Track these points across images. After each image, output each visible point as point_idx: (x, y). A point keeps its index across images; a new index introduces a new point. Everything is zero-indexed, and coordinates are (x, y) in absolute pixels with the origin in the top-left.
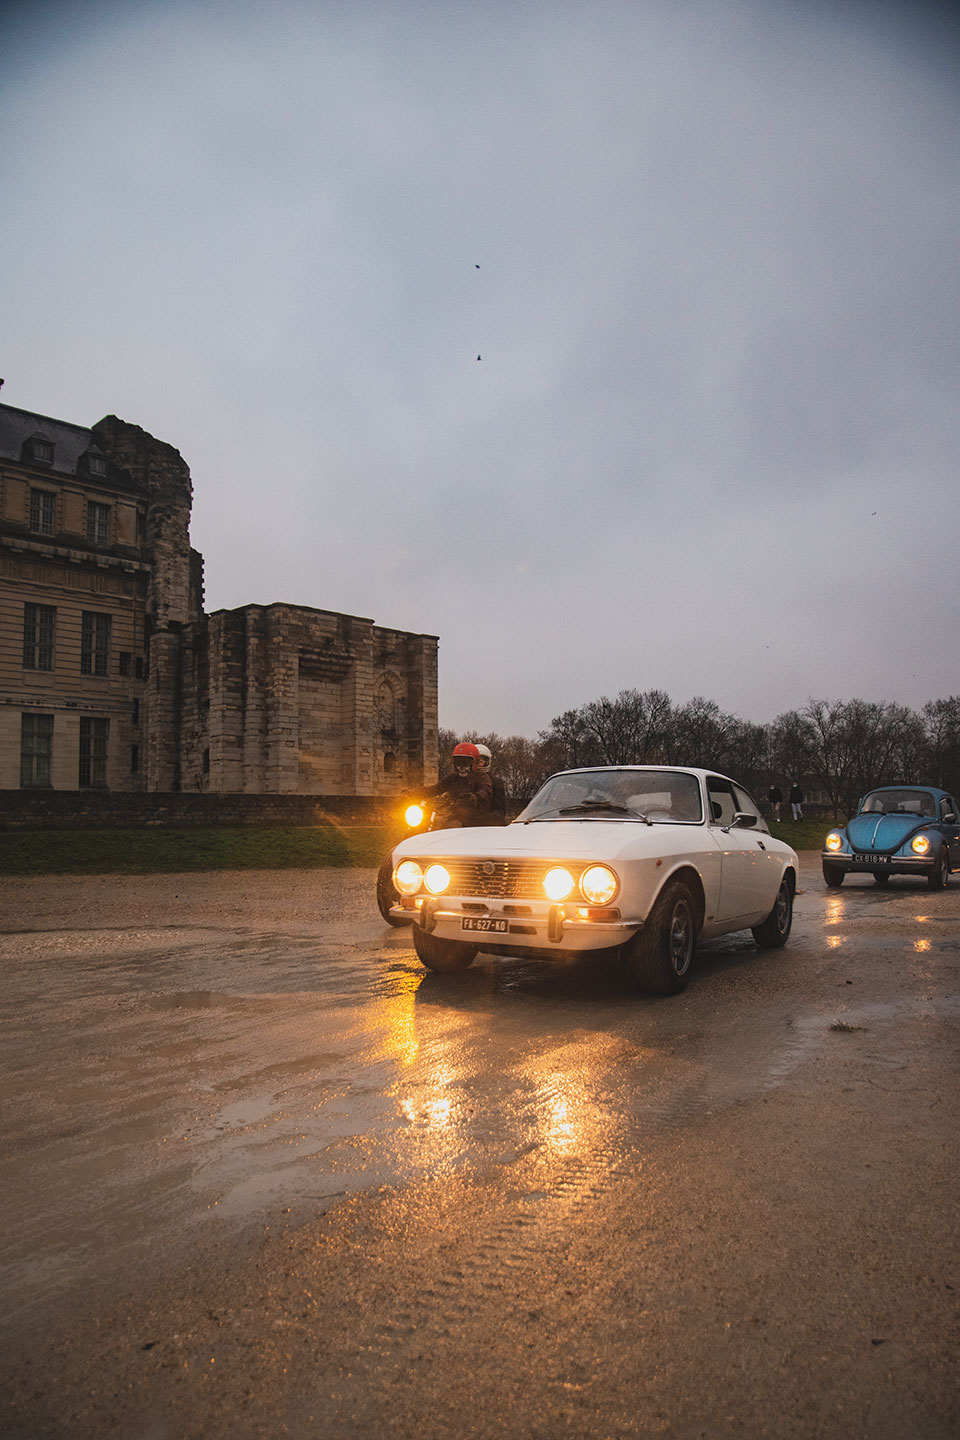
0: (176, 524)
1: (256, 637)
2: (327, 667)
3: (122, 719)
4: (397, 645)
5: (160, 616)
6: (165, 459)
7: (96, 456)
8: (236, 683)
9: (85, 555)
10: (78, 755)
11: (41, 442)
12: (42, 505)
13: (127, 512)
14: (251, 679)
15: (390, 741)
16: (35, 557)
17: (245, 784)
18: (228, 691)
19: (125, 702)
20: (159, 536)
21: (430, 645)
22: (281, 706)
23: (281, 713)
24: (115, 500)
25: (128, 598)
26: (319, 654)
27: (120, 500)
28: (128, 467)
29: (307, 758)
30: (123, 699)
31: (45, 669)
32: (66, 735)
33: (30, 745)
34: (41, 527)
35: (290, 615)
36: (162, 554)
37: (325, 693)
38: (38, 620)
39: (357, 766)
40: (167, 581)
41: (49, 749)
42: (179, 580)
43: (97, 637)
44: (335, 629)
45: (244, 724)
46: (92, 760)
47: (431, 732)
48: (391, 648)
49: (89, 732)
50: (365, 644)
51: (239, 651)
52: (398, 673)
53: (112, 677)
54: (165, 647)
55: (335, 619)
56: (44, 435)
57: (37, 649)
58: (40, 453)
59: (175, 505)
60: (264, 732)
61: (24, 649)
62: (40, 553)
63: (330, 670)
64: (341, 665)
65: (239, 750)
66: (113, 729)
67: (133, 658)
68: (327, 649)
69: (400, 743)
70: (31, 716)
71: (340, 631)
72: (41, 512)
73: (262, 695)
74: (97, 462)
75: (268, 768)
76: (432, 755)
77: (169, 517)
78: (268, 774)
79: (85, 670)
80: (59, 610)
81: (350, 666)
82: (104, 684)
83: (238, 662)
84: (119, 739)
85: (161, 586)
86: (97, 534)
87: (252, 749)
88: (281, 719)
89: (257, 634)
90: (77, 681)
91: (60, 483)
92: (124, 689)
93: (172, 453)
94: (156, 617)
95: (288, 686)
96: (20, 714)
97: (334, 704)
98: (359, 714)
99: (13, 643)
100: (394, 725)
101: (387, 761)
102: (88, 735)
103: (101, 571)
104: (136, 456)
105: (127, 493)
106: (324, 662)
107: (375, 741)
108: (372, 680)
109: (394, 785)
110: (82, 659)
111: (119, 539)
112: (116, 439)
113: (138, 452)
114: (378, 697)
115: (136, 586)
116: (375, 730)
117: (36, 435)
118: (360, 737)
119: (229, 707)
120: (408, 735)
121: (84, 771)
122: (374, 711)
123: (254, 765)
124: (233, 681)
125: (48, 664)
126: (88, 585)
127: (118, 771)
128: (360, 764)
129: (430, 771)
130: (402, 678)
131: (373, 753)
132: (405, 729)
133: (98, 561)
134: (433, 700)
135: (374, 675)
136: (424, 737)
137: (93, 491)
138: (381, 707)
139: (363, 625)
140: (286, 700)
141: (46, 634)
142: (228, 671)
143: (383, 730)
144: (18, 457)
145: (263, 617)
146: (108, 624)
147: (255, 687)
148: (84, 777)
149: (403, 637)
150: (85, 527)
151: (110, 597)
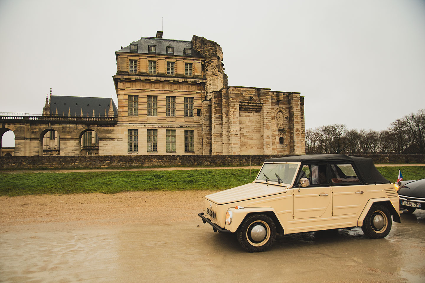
0: (213, 66)
1: (224, 99)
2: (253, 107)
3: (199, 130)
4: (284, 97)
5: (208, 96)
6: (210, 46)
7: (187, 49)
8: (219, 115)
9: (183, 80)
10: (184, 142)
11: (169, 47)
12: (171, 66)
13: (198, 64)
14: (223, 113)
15: (282, 133)
16: (168, 82)
17: (223, 150)
18: (216, 118)
19: (200, 125)
20: (207, 70)
21: (297, 96)
22: (232, 122)
23: (232, 124)
24: (194, 61)
25: (199, 91)
26: (248, 103)
27: (195, 61)
28: (199, 50)
29: (246, 140)
30: (198, 124)
31: (173, 116)
32: (180, 136)
33: (170, 139)
34: (171, 73)
35: (235, 90)
36: (208, 76)
37: (253, 116)
38: (171, 101)
39: (265, 143)
40: (210, 85)
41: (175, 140)
42: (214, 84)
43: (190, 105)
44: (254, 93)
45: (222, 129)
46: (189, 143)
47: (297, 129)
48: (281, 99)
49: (188, 135)
50: (267, 98)
51: (220, 105)
52: (285, 108)
53: (195, 117)
54: (206, 106)
55: (254, 90)
56: (171, 45)
57: (171, 110)
58: (170, 50)
59: (212, 60)
60: (228, 132)
61: (167, 110)
62: (169, 81)
63: (254, 108)
64: (258, 106)
65: (221, 138)
66: (195, 133)
67: (201, 111)
68: (251, 101)
69: (286, 133)
70: (170, 130)
71: (256, 94)
72: (171, 68)
73: (228, 119)
74: (188, 50)
75: (228, 144)
76: (299, 137)
77: (210, 64)
78: (230, 146)
79: (186, 115)
80: (177, 98)
81: (262, 106)
82: (192, 119)
83: (219, 108)
84: (198, 136)
85: (208, 86)
86: (188, 72)
87: (225, 137)
88: (232, 127)
89: (225, 98)
90: (183, 119)
91: (176, 59)
92: (198, 120)
93: (214, 44)
94: (207, 97)
95: (235, 115)
96: (166, 130)
97: (257, 120)
98: (264, 123)
99: (162, 109)
100: (284, 127)
101: (282, 140)
102: (187, 135)
103: (189, 84)
104: (201, 46)
105: (197, 58)
106: (251, 106)
107: (275, 133)
108: (270, 111)
109: (284, 149)
110: (185, 112)
111: (196, 73)
112: (195, 42)
113: (202, 45)
114: (277, 117)
115: (201, 87)
116: (275, 129)
117: (169, 45)
118: (266, 132)
119: (217, 124)
120: (289, 130)
121: (187, 146)
122: (274, 122)
123: (226, 143)
124: (218, 115)
125: (174, 114)
126: (186, 89)
127: (197, 146)
128: (266, 142)
129: (297, 143)
130: (286, 109)
131: (272, 137)
132: (288, 128)
133: (188, 81)
134: (298, 117)
135: (274, 109)
136: (295, 131)
137: (186, 59)
138: (278, 121)
139: (266, 91)
140: (234, 120)
141: (173, 105)
142: (216, 111)
143: (279, 129)
144: (165, 53)
145: (227, 92)
146: (193, 100)
147: (225, 116)
148: (187, 148)
149: (286, 94)
150: (185, 71)
151: (192, 92)
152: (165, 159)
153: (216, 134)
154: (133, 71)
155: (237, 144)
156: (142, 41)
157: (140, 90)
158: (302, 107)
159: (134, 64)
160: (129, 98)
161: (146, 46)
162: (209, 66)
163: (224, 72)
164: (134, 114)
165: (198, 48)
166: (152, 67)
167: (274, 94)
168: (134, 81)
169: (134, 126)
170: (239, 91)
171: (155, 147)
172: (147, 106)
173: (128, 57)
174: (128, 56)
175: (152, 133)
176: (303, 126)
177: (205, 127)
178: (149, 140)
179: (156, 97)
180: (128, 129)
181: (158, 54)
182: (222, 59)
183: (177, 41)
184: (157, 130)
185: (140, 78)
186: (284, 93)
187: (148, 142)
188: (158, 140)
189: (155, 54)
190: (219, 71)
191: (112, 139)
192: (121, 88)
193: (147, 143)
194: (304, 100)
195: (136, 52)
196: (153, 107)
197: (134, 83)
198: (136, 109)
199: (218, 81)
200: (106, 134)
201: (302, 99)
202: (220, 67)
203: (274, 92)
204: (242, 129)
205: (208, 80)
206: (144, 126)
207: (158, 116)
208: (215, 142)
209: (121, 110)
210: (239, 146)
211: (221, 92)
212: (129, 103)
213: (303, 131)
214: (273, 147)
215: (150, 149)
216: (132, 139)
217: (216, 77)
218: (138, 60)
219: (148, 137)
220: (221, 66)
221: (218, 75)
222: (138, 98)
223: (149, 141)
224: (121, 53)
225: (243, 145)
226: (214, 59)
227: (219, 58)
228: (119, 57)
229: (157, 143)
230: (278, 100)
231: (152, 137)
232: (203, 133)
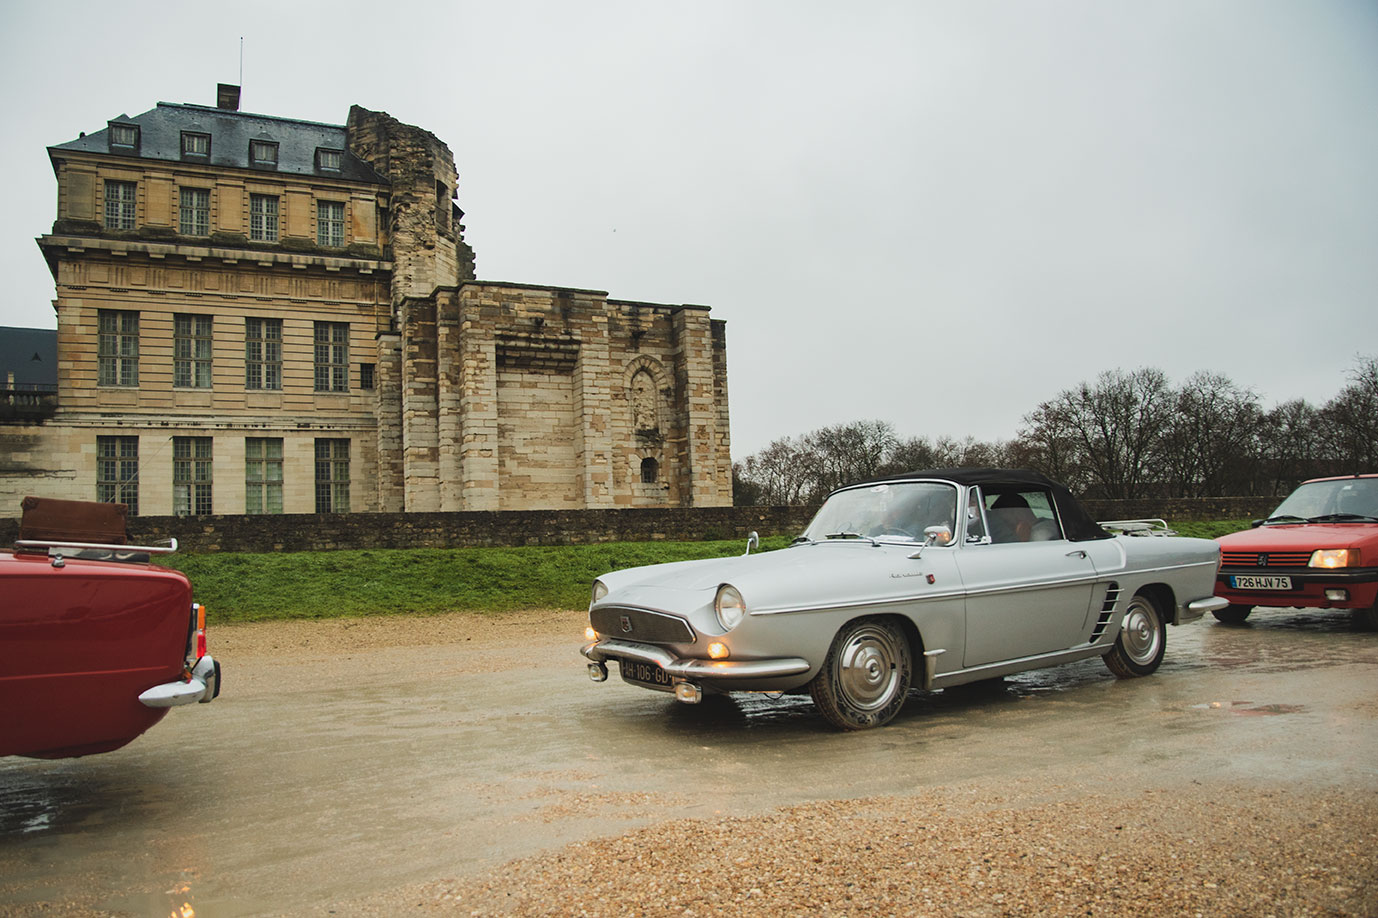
0: (417, 212)
1: (445, 326)
2: (547, 355)
3: (368, 439)
4: (655, 322)
5: (400, 319)
6: (409, 143)
7: (326, 151)
8: (427, 383)
9: (310, 259)
10: (313, 481)
11: (262, 143)
12: (264, 210)
13: (364, 207)
14: (442, 376)
15: (650, 443)
16: (254, 267)
17: (441, 501)
18: (415, 394)
19: (369, 419)
20: (396, 229)
21: (697, 319)
22: (471, 406)
23: (471, 415)
24: (349, 196)
25: (368, 302)
26: (528, 339)
27: (354, 195)
28: (371, 159)
29: (523, 471)
30: (365, 416)
31: (274, 388)
32: (298, 459)
33: (259, 473)
34: (264, 234)
35: (479, 294)
36: (402, 248)
37: (549, 387)
38: (264, 336)
39: (588, 477)
40: (408, 278)
41: (281, 475)
42: (423, 276)
43: (335, 348)
44: (549, 307)
45: (438, 432)
46: (332, 487)
47: (702, 429)
48: (646, 326)
49: (328, 455)
50: (596, 323)
51: (430, 347)
52: (659, 358)
53: (353, 392)
54: (388, 351)
55: (549, 294)
56: (269, 137)
57: (264, 367)
58: (262, 155)
59: (415, 191)
60: (459, 440)
61: (249, 367)
62: (257, 262)
63: (551, 359)
64: (565, 351)
65: (434, 463)
66: (355, 449)
67: (377, 369)
68: (538, 333)
69: (666, 445)
70: (260, 440)
71: (557, 310)
72: (264, 218)
73: (457, 396)
74: (330, 155)
75: (462, 484)
76: (706, 458)
77: (407, 206)
78: (464, 491)
79: (321, 386)
80: (285, 323)
81: (576, 351)
82: (343, 400)
83: (428, 357)
84: (363, 460)
85: (400, 285)
86: (331, 234)
87: (446, 461)
88: (472, 423)
89: (447, 322)
90: (309, 399)
91: (284, 184)
92: (367, 404)
93: (424, 140)
95: (482, 382)
96: (244, 439)
97: (563, 400)
98: (586, 410)
99: (232, 363)
100: (657, 423)
101: (649, 469)
102: (326, 458)
103: (332, 275)
104: (378, 145)
105: (362, 185)
106: (538, 350)
107: (625, 444)
108: (607, 367)
109: (658, 498)
110: (317, 375)
111: (356, 238)
112: (358, 130)
113: (379, 140)
114: (630, 389)
115: (376, 288)
116: (625, 431)
117: (259, 136)
118: (592, 440)
119: (417, 413)
120: (676, 435)
121: (323, 498)
122: (622, 406)
123: (450, 482)
124: (422, 381)
125: (277, 383)
126: (319, 292)
127: (363, 496)
128: (593, 474)
129: (703, 478)
130: (663, 363)
131: (615, 460)
132: (672, 427)
133: (326, 264)
134: (705, 388)
135: (620, 360)
136: (692, 435)
137: (320, 188)
138: (638, 402)
139: (592, 300)
140: (477, 399)
141: (274, 350)
142: (415, 369)
143: (639, 430)
144: (245, 163)
145: (455, 301)
146: (346, 334)
147: (447, 387)
148: (324, 504)
149: (664, 311)
150: (316, 229)
151: (346, 303)
152: (156, 530)
153: (416, 450)
154: (120, 221)
155: (487, 482)
156: (160, 118)
157: (146, 294)
158: (718, 357)
159: (125, 198)
160: (102, 321)
161: (171, 134)
162: (406, 213)
163: (463, 238)
164: (124, 382)
165: (368, 152)
166: (195, 212)
167: (619, 309)
168: (120, 260)
169: (123, 425)
170: (495, 297)
171: (204, 500)
172: (171, 352)
173: (99, 170)
174: (100, 165)
175: (192, 450)
176: (724, 421)
177: (386, 428)
178: (182, 478)
179: (208, 319)
180: (98, 437)
181: (217, 166)
182: (455, 192)
183: (292, 123)
184: (212, 438)
185: (145, 247)
186: (656, 307)
187: (176, 483)
188: (214, 475)
189: (205, 163)
190: (440, 234)
191: (32, 472)
192: (71, 282)
193: (171, 487)
194: (726, 331)
195: (134, 154)
196: (197, 356)
197: (121, 267)
198: (130, 363)
199: (438, 266)
200: (10, 452)
201: (718, 328)
202: (447, 219)
203: (620, 305)
204: (507, 430)
205: (401, 262)
206: (160, 426)
207: (216, 388)
208: (414, 480)
209: (71, 363)
210: (495, 490)
211: (435, 301)
212: (102, 338)
213: (724, 437)
214: (619, 492)
215: (184, 508)
216: (113, 471)
217: (431, 253)
218: (140, 185)
219: (176, 464)
220: (450, 217)
221: (437, 244)
222: (137, 323)
223: (180, 477)
224: (72, 155)
225: (512, 488)
226: (422, 189)
227: (442, 189)
228: (62, 168)
229: (210, 487)
230: (633, 333)
231: (193, 464)
232: (380, 448)
